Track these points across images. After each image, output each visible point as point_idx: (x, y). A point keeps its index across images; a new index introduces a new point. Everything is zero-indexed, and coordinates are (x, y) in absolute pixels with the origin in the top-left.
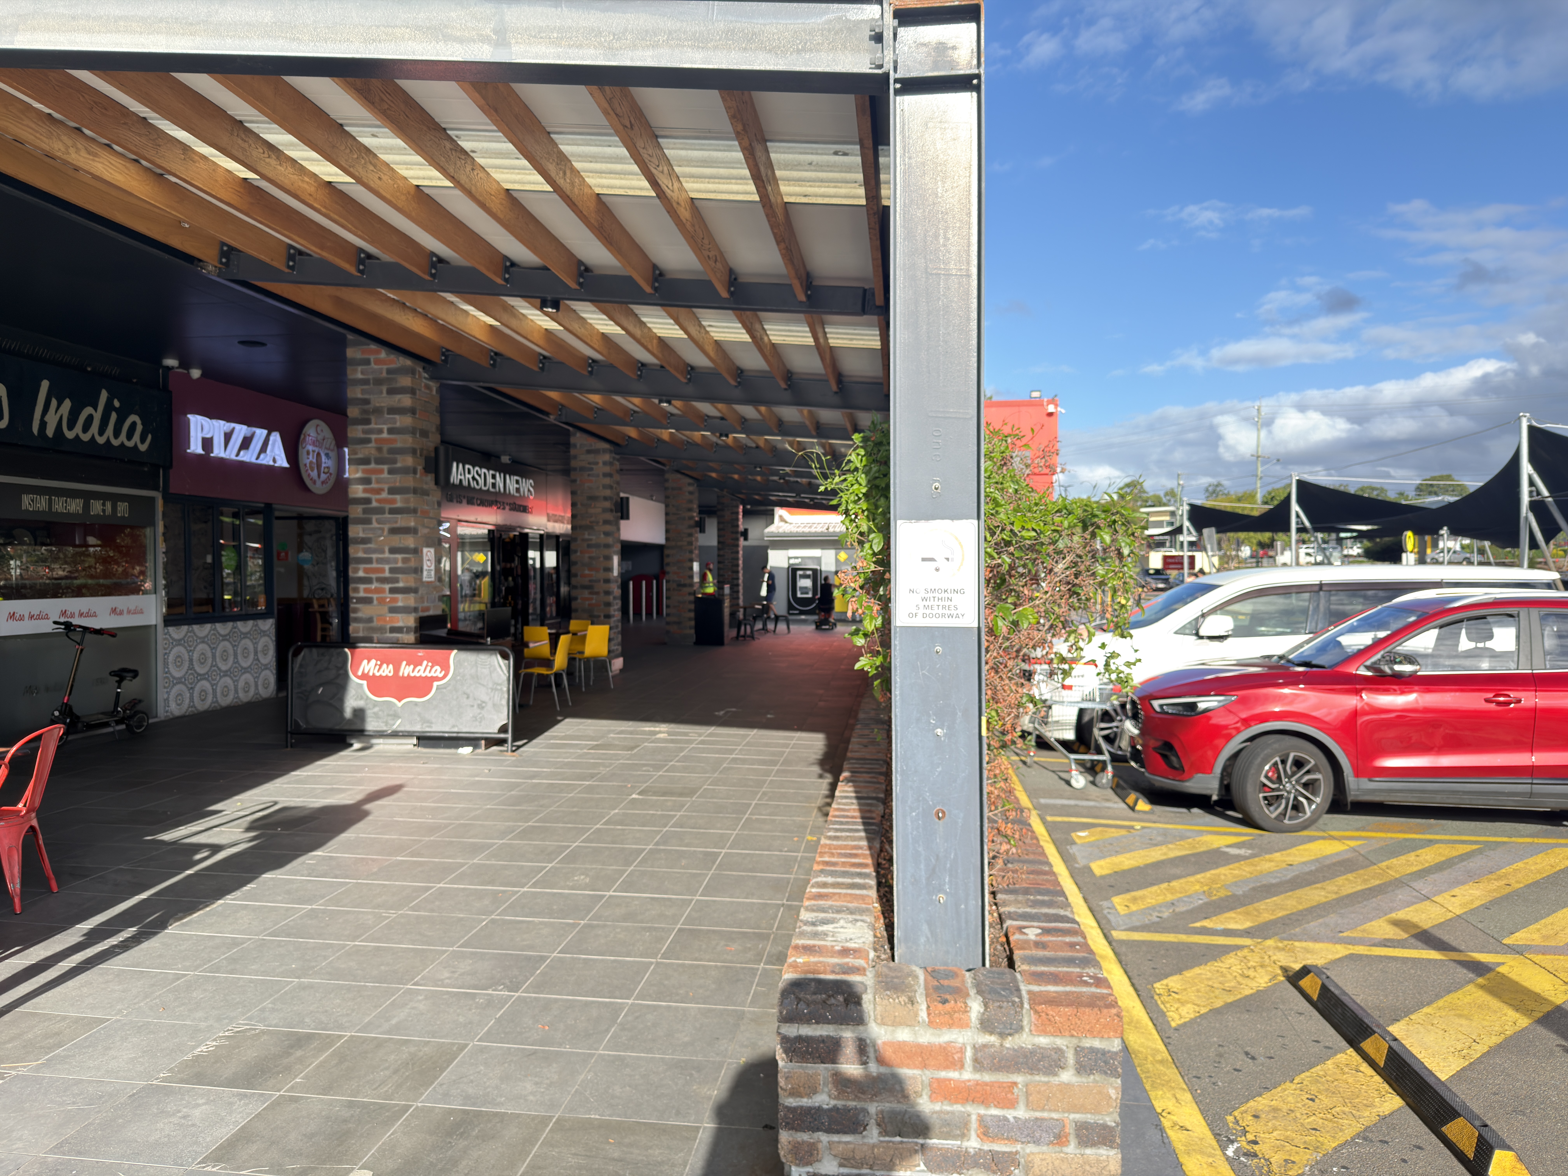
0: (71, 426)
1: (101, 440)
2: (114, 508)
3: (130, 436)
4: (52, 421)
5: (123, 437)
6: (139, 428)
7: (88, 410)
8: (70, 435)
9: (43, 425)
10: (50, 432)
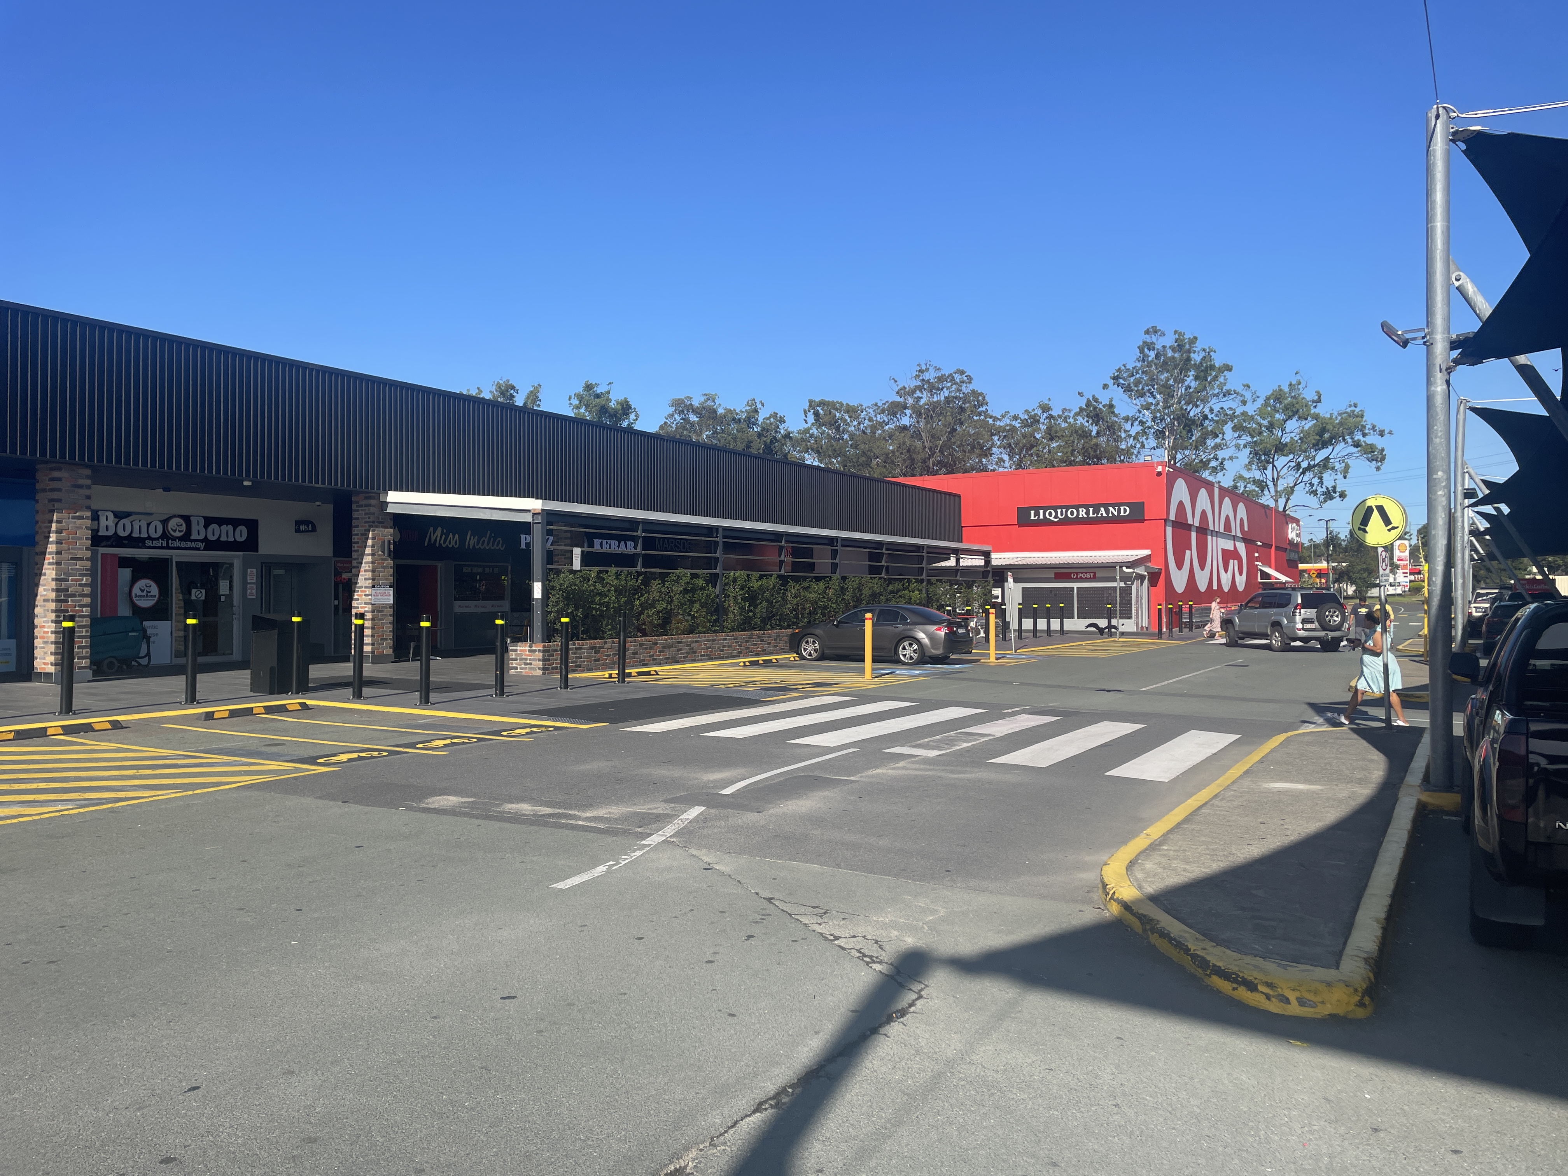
0: (478, 544)
1: (487, 548)
2: (493, 570)
3: (498, 545)
4: (472, 543)
5: (495, 546)
6: (501, 542)
7: (484, 538)
8: (477, 547)
9: (469, 544)
10: (471, 547)
